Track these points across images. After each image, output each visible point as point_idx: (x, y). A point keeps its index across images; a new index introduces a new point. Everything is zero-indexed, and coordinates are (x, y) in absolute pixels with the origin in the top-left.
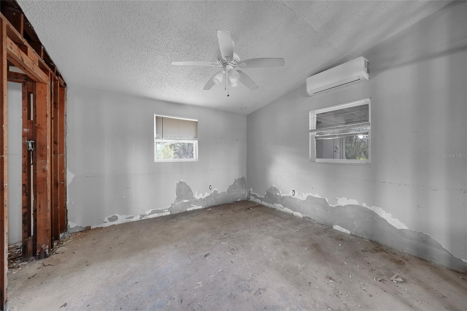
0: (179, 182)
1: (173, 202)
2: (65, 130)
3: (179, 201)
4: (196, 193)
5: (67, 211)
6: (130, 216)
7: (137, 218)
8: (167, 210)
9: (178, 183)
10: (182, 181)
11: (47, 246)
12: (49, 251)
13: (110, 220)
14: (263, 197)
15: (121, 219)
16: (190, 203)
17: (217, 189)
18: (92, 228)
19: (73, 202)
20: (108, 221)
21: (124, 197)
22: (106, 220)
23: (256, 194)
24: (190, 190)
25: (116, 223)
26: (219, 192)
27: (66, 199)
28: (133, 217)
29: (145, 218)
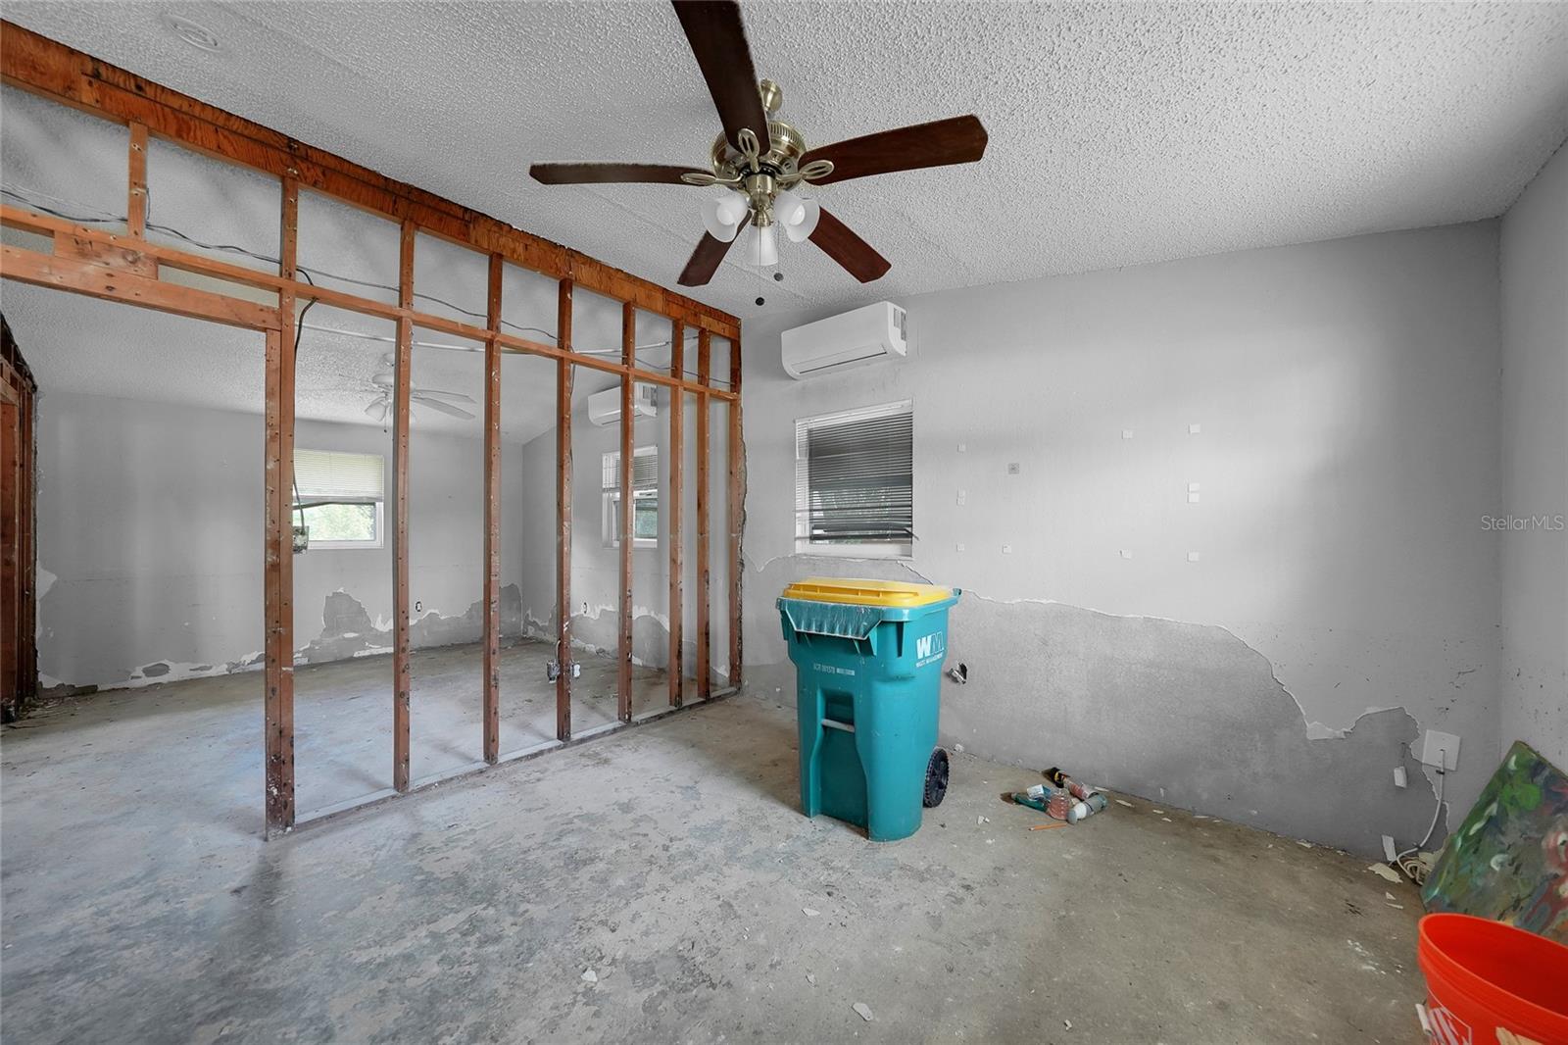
0: (334, 593)
1: (317, 638)
2: (33, 483)
3: (332, 635)
4: (380, 618)
5: (36, 651)
6: (203, 665)
7: (221, 669)
8: (300, 655)
9: (331, 595)
10: (341, 590)
11: (13, 701)
12: (17, 710)
13: (148, 672)
14: (547, 624)
15: (177, 672)
16: (364, 641)
17: (436, 611)
18: (100, 689)
19: (52, 635)
20: (141, 674)
21: (187, 624)
22: (139, 671)
23: (536, 620)
24: (361, 611)
25: (163, 679)
26: (443, 618)
27: (35, 627)
28: (211, 668)
29: (241, 671)
